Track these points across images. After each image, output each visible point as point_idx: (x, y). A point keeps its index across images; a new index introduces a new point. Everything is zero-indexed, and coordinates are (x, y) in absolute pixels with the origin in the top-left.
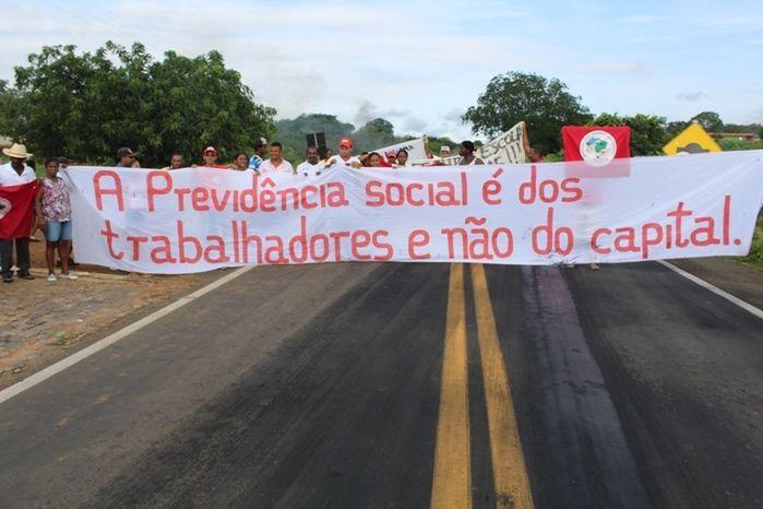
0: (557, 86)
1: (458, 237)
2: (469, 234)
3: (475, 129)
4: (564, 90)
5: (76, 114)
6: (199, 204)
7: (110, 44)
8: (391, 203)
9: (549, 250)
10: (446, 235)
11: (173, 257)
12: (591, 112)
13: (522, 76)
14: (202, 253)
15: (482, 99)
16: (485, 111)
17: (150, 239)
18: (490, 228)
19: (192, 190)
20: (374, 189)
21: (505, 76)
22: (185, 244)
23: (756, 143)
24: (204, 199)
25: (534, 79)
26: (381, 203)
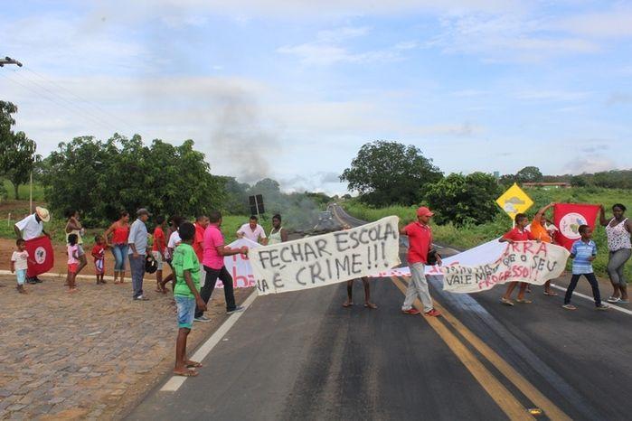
0: (413, 151)
3: (351, 186)
4: (418, 154)
5: (102, 185)
7: (116, 135)
12: (441, 170)
13: (386, 144)
15: (355, 163)
16: (358, 172)
21: (373, 144)
23: (568, 190)
25: (395, 145)
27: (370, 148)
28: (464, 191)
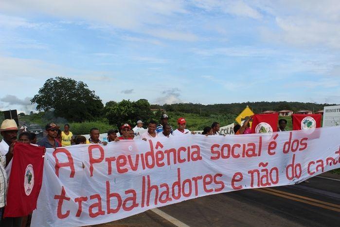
0: (82, 85)
1: (255, 174)
2: (260, 172)
4: (85, 87)
6: (121, 168)
8: (224, 157)
9: (293, 177)
10: (250, 174)
11: (103, 210)
13: (64, 80)
14: (121, 204)
15: (41, 91)
16: (43, 97)
17: (89, 198)
18: (269, 168)
19: (116, 158)
20: (215, 149)
21: (55, 79)
22: (111, 198)
24: (125, 163)
25: (70, 81)
26: (218, 157)
27: (52, 82)
28: (133, 112)
